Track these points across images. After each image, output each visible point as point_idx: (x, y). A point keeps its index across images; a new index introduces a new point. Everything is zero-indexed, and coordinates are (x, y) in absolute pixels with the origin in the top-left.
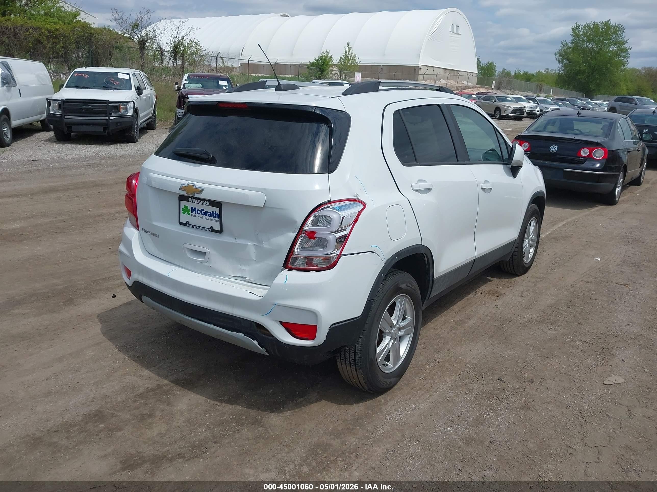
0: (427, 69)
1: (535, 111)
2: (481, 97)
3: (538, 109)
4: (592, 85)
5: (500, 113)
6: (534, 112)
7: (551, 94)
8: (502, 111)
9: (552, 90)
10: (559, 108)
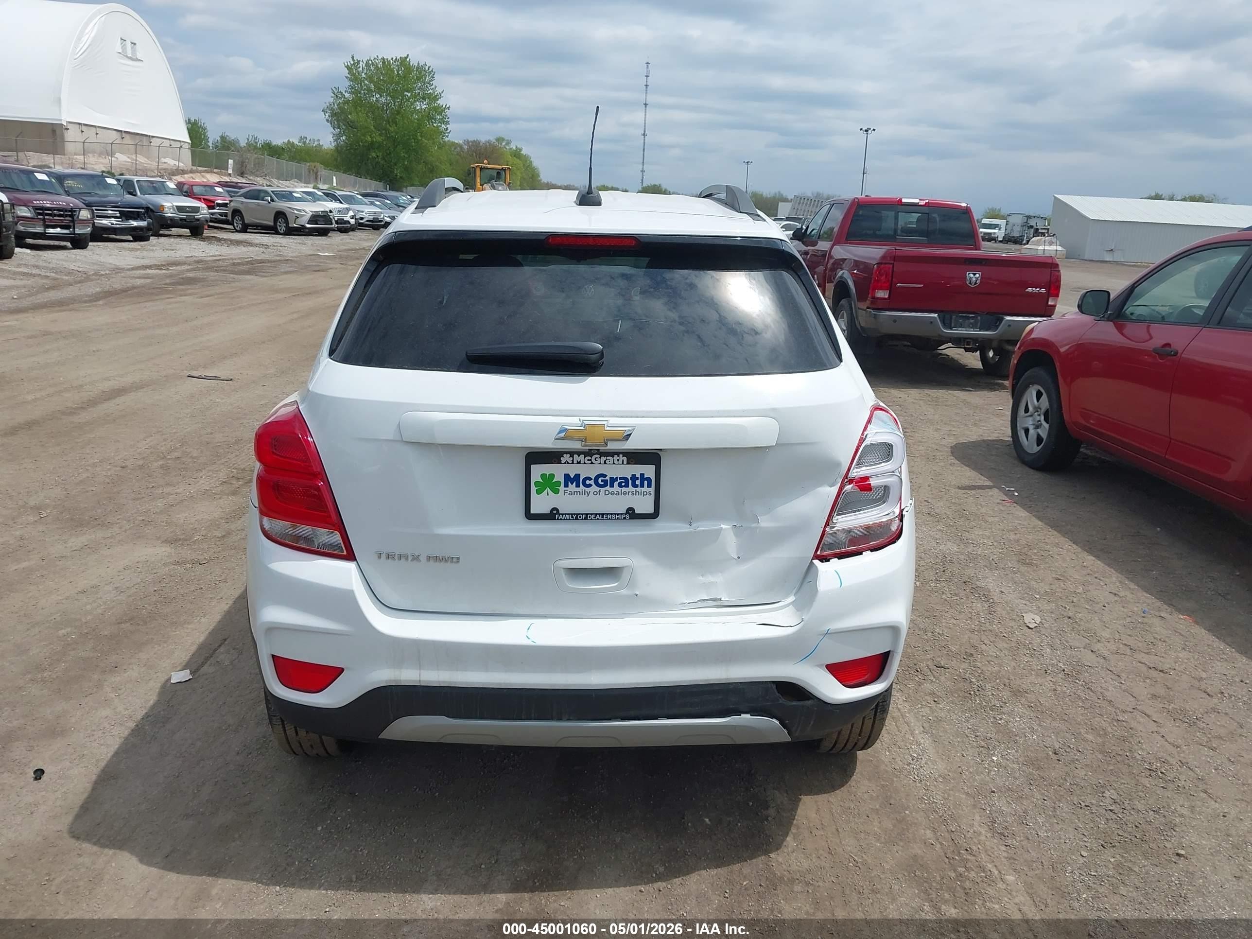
0: (97, 134)
1: (347, 218)
2: (238, 192)
3: (351, 213)
4: (397, 170)
5: (287, 222)
6: (345, 219)
7: (335, 184)
8: (291, 219)
9: (334, 178)
10: (380, 210)
